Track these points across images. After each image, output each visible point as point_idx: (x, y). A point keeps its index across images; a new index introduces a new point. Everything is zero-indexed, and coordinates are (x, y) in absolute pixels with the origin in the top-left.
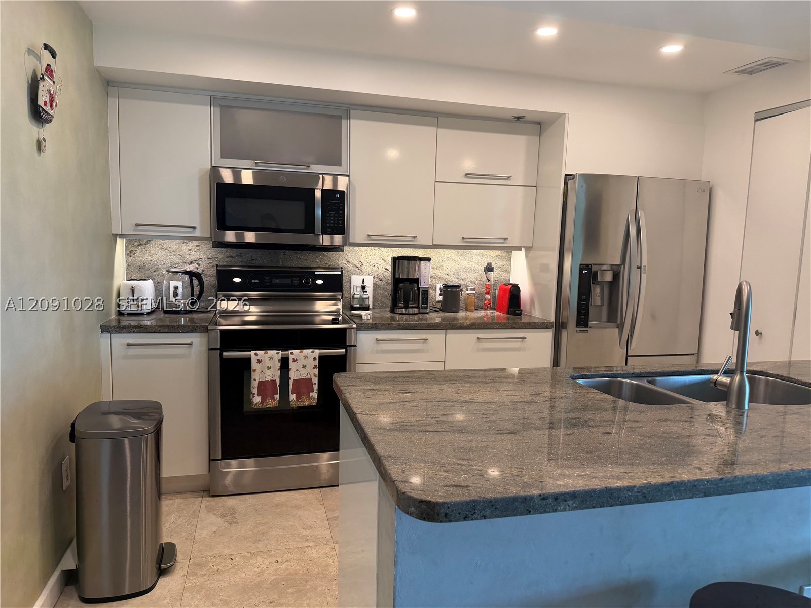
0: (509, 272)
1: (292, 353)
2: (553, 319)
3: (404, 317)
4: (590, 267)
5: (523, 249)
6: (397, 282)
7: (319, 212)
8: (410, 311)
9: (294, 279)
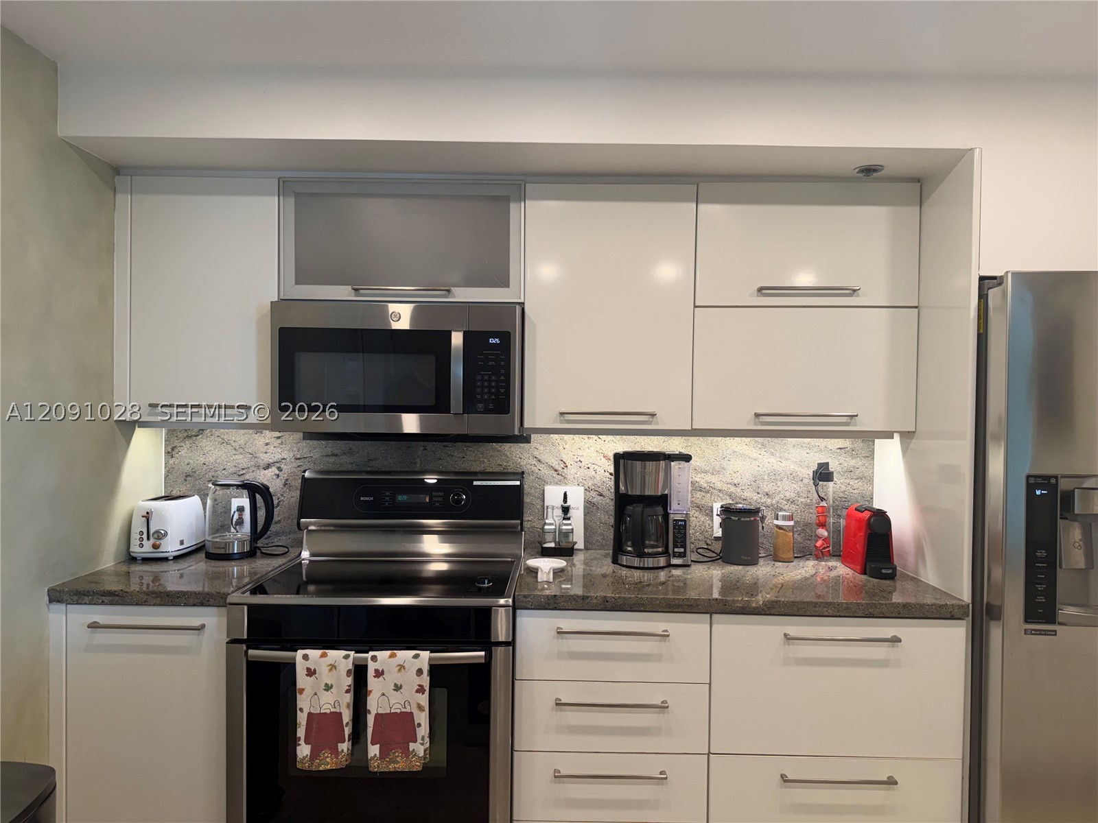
0: (870, 481)
1: (374, 658)
2: (966, 596)
3: (637, 573)
4: (1053, 481)
5: (896, 436)
6: (623, 501)
7: (457, 370)
8: (649, 562)
9: (434, 494)
